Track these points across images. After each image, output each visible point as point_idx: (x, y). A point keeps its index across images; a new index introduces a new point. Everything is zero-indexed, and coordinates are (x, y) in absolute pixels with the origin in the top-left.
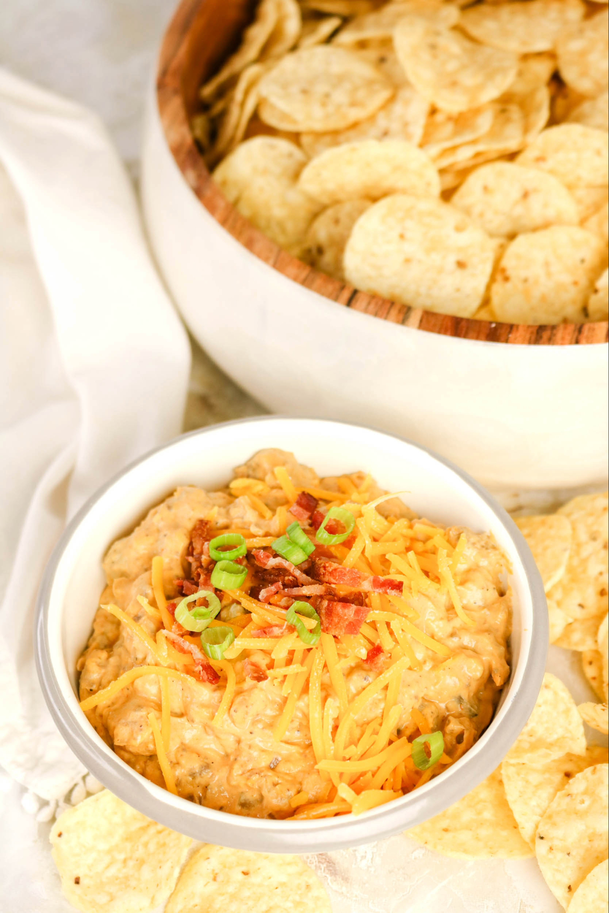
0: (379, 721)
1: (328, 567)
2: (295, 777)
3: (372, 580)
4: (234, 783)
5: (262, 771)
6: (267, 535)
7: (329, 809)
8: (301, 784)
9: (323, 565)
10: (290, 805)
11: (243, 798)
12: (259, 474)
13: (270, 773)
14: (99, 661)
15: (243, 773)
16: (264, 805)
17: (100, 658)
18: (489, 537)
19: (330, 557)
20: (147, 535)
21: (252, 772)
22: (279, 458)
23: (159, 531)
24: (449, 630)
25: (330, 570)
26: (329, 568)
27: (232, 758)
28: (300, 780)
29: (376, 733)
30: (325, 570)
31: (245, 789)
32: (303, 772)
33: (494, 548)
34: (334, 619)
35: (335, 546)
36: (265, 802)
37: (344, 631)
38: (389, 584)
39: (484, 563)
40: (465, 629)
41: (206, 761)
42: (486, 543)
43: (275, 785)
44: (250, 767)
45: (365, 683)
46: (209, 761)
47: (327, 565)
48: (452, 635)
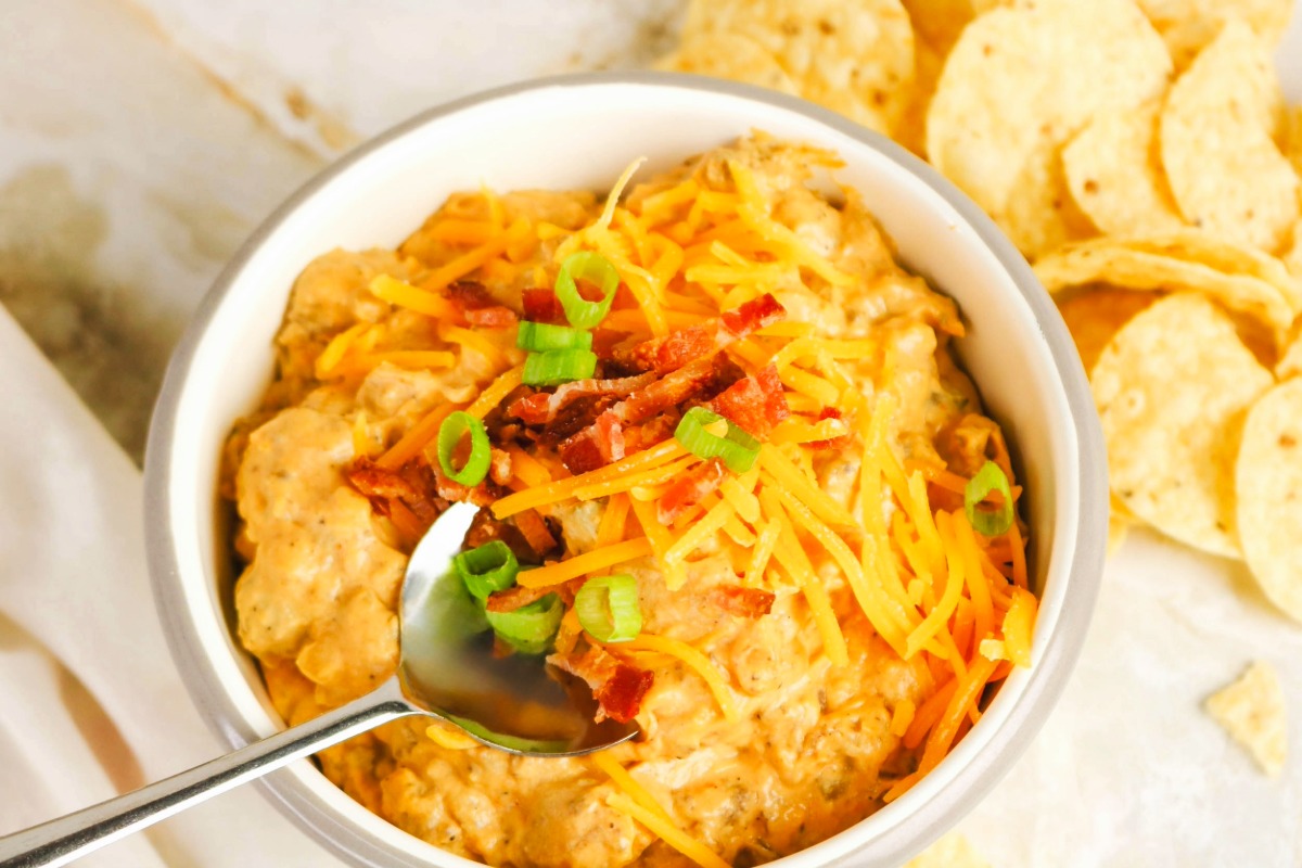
0: (901, 516)
1: (647, 353)
2: (864, 695)
3: (724, 325)
4: (799, 776)
5: (824, 727)
6: (483, 385)
7: (969, 693)
8: (880, 695)
9: (634, 355)
10: (895, 736)
11: (827, 787)
12: (330, 319)
13: (835, 720)
14: (414, 789)
15: (800, 755)
16: (864, 768)
17: (410, 785)
18: (753, 140)
19: (621, 337)
20: (292, 544)
21: (808, 740)
22: (339, 268)
23: (299, 523)
24: (839, 314)
25: (655, 354)
26: (650, 353)
27: (760, 747)
28: (874, 691)
29: (915, 537)
30: (646, 360)
31: (819, 773)
32: (866, 676)
33: (777, 149)
34: (741, 419)
35: (607, 318)
36: (861, 764)
37: (769, 424)
38: (753, 311)
39: (784, 182)
40: (852, 296)
41: (729, 785)
42: (760, 152)
43: (857, 727)
44: (799, 736)
45: (851, 476)
46: (733, 782)
47: (643, 350)
48: (850, 317)
